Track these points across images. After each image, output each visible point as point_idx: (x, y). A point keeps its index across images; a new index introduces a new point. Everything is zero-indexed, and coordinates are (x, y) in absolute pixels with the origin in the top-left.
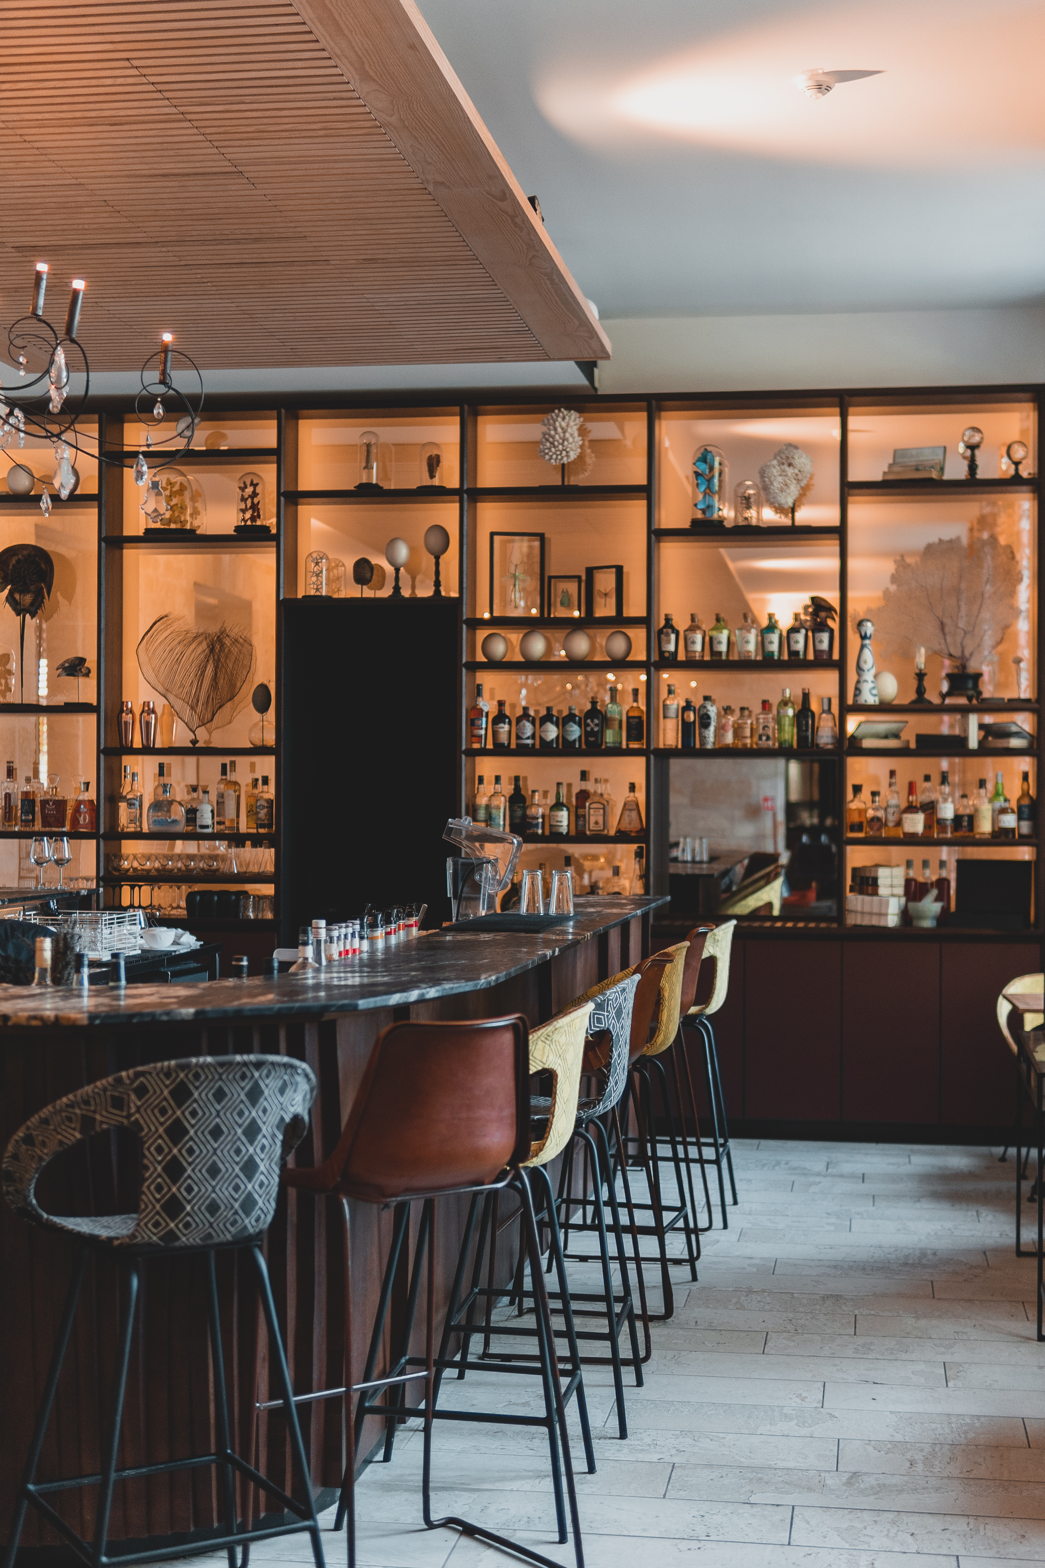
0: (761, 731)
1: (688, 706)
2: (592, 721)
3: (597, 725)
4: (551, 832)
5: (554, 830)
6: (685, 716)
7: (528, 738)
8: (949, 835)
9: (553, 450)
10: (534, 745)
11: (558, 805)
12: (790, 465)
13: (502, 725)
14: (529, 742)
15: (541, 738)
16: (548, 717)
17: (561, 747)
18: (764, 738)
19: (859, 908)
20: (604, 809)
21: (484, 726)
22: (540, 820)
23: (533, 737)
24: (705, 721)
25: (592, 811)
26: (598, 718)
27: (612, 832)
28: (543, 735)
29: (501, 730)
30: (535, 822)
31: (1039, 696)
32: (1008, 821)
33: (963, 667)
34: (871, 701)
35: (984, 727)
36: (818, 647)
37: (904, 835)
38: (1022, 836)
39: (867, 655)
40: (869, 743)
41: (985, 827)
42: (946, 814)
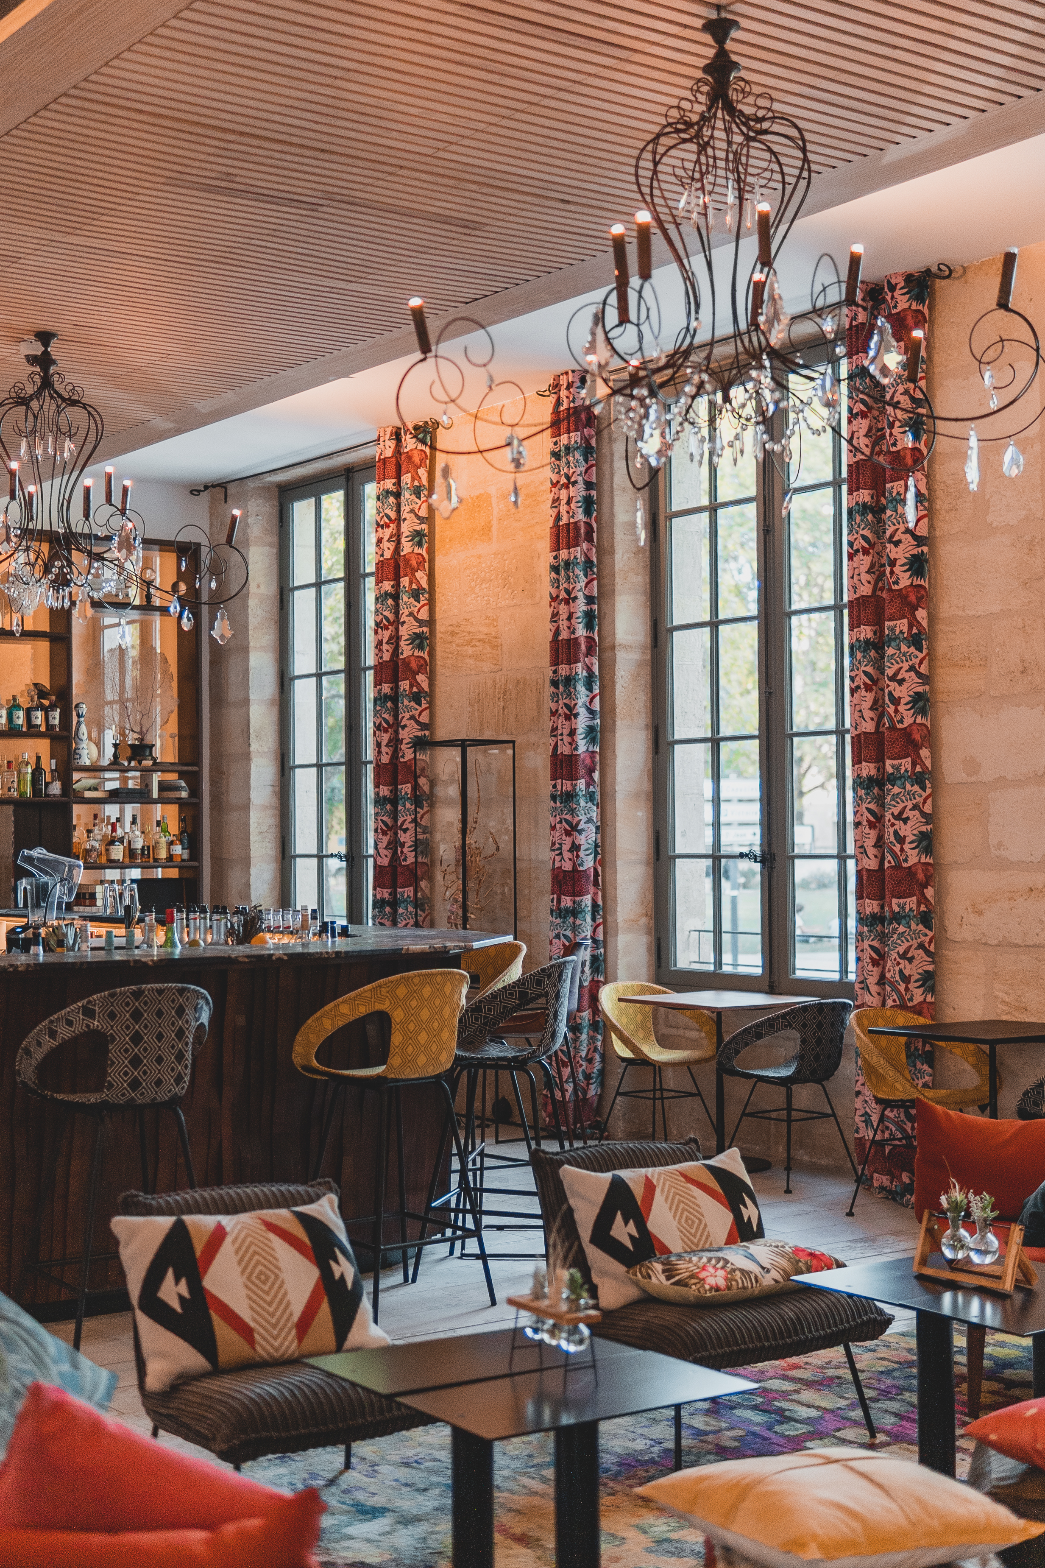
0: (9, 785)
8: (140, 861)
18: (12, 790)
31: (196, 760)
32: (178, 849)
33: (142, 740)
34: (88, 763)
35: (160, 783)
36: (52, 722)
37: (110, 861)
38: (183, 860)
39: (83, 729)
40: (88, 794)
41: (163, 854)
42: (139, 844)
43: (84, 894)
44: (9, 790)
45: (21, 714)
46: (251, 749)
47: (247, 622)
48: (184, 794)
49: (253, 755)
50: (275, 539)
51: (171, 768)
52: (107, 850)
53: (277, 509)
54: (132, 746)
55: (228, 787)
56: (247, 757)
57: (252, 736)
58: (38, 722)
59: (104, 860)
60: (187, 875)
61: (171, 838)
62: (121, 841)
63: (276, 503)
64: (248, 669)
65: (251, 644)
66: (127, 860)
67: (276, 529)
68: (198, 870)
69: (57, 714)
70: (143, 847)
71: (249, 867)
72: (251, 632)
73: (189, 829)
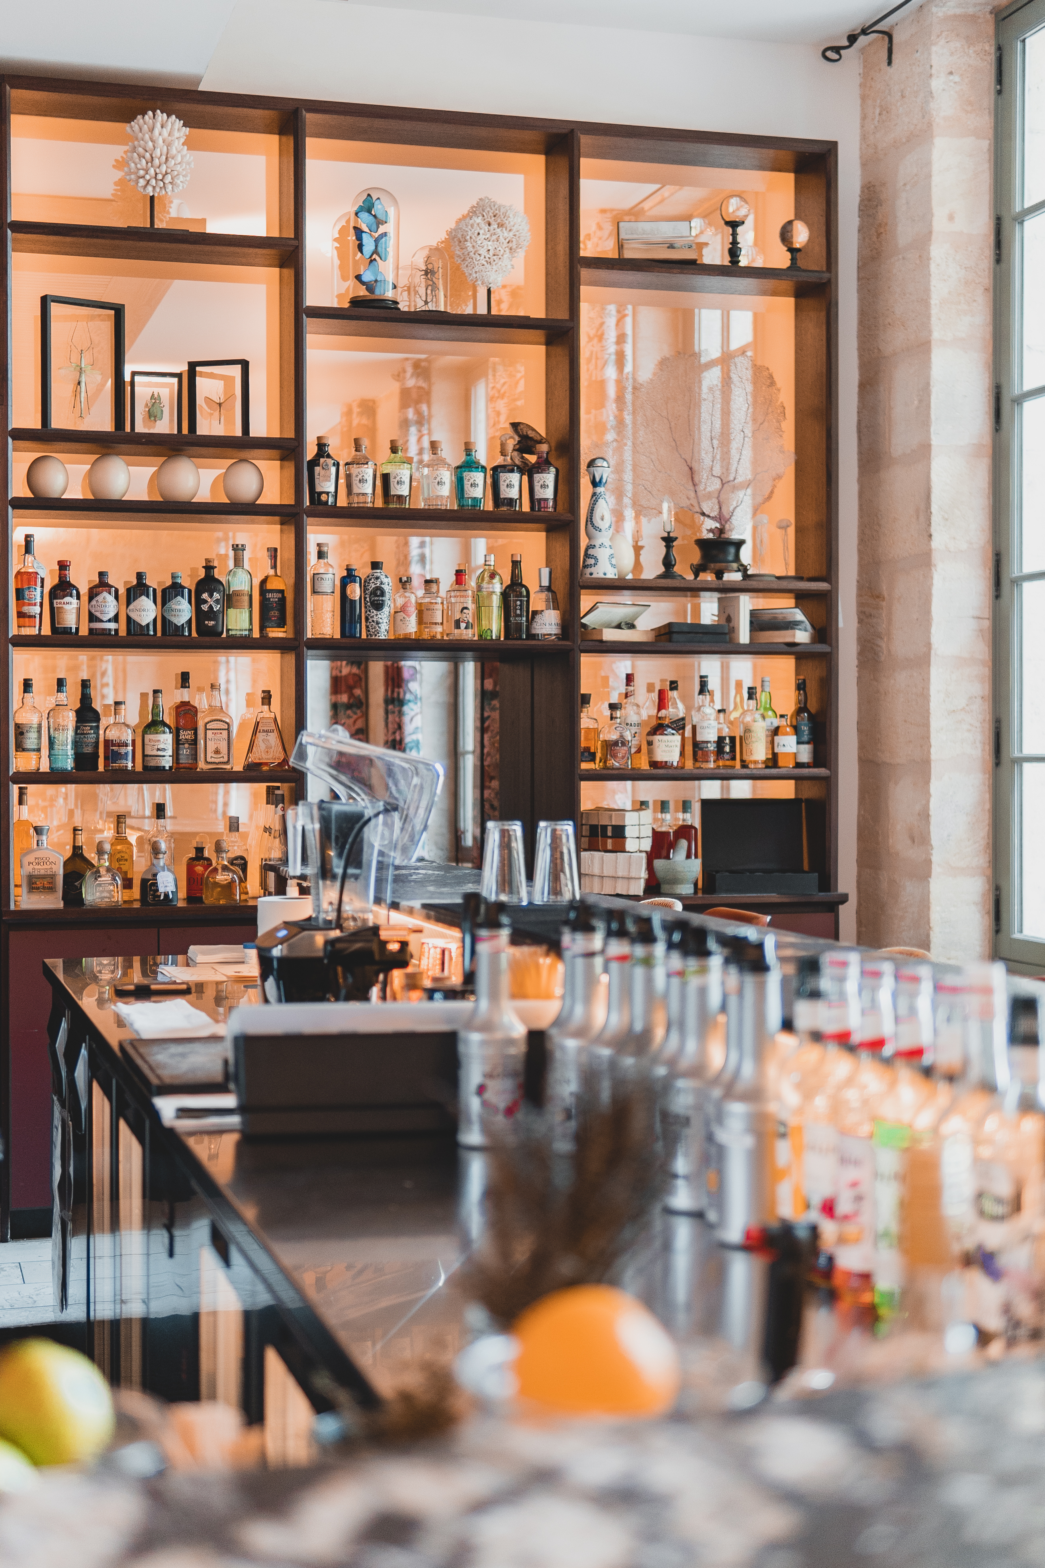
0: (457, 616)
1: (349, 577)
2: (211, 596)
3: (217, 602)
4: (145, 768)
5: (152, 763)
6: (348, 592)
7: (109, 621)
8: (712, 765)
9: (152, 171)
10: (116, 631)
11: (154, 725)
12: (500, 225)
13: (68, 599)
14: (112, 626)
15: (129, 618)
16: (139, 588)
17: (159, 634)
18: (463, 625)
19: (596, 871)
20: (228, 729)
21: (38, 600)
22: (130, 748)
23: (116, 619)
24: (376, 598)
25: (209, 733)
26: (219, 592)
27: (238, 767)
28: (133, 615)
29: (66, 607)
30: (123, 750)
31: (829, 572)
32: (788, 744)
33: (721, 531)
34: (611, 574)
35: (753, 614)
36: (540, 494)
37: (654, 764)
38: (798, 765)
39: (604, 509)
40: (610, 635)
41: (759, 752)
42: (709, 734)
43: (604, 828)
44: (458, 626)
45: (478, 477)
46: (935, 544)
47: (927, 291)
48: (802, 636)
49: (936, 557)
50: (985, 121)
51: (776, 585)
52: (650, 743)
53: (992, 58)
54: (702, 544)
55: (890, 621)
56: (925, 560)
57: (936, 519)
58: (514, 494)
59: (645, 766)
60: (811, 792)
61: (776, 722)
62: (679, 725)
63: (990, 48)
64: (928, 384)
65: (936, 335)
66: (689, 764)
67: (988, 100)
68: (829, 784)
69: (548, 478)
70: (720, 740)
71: (927, 782)
72: (934, 311)
73: (813, 706)
